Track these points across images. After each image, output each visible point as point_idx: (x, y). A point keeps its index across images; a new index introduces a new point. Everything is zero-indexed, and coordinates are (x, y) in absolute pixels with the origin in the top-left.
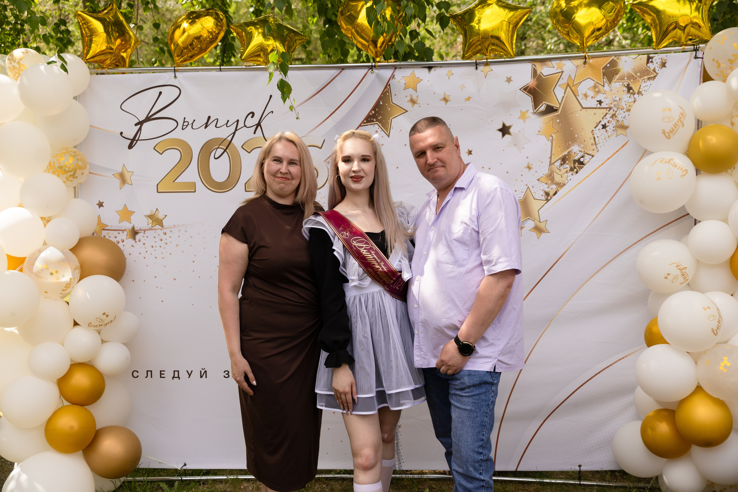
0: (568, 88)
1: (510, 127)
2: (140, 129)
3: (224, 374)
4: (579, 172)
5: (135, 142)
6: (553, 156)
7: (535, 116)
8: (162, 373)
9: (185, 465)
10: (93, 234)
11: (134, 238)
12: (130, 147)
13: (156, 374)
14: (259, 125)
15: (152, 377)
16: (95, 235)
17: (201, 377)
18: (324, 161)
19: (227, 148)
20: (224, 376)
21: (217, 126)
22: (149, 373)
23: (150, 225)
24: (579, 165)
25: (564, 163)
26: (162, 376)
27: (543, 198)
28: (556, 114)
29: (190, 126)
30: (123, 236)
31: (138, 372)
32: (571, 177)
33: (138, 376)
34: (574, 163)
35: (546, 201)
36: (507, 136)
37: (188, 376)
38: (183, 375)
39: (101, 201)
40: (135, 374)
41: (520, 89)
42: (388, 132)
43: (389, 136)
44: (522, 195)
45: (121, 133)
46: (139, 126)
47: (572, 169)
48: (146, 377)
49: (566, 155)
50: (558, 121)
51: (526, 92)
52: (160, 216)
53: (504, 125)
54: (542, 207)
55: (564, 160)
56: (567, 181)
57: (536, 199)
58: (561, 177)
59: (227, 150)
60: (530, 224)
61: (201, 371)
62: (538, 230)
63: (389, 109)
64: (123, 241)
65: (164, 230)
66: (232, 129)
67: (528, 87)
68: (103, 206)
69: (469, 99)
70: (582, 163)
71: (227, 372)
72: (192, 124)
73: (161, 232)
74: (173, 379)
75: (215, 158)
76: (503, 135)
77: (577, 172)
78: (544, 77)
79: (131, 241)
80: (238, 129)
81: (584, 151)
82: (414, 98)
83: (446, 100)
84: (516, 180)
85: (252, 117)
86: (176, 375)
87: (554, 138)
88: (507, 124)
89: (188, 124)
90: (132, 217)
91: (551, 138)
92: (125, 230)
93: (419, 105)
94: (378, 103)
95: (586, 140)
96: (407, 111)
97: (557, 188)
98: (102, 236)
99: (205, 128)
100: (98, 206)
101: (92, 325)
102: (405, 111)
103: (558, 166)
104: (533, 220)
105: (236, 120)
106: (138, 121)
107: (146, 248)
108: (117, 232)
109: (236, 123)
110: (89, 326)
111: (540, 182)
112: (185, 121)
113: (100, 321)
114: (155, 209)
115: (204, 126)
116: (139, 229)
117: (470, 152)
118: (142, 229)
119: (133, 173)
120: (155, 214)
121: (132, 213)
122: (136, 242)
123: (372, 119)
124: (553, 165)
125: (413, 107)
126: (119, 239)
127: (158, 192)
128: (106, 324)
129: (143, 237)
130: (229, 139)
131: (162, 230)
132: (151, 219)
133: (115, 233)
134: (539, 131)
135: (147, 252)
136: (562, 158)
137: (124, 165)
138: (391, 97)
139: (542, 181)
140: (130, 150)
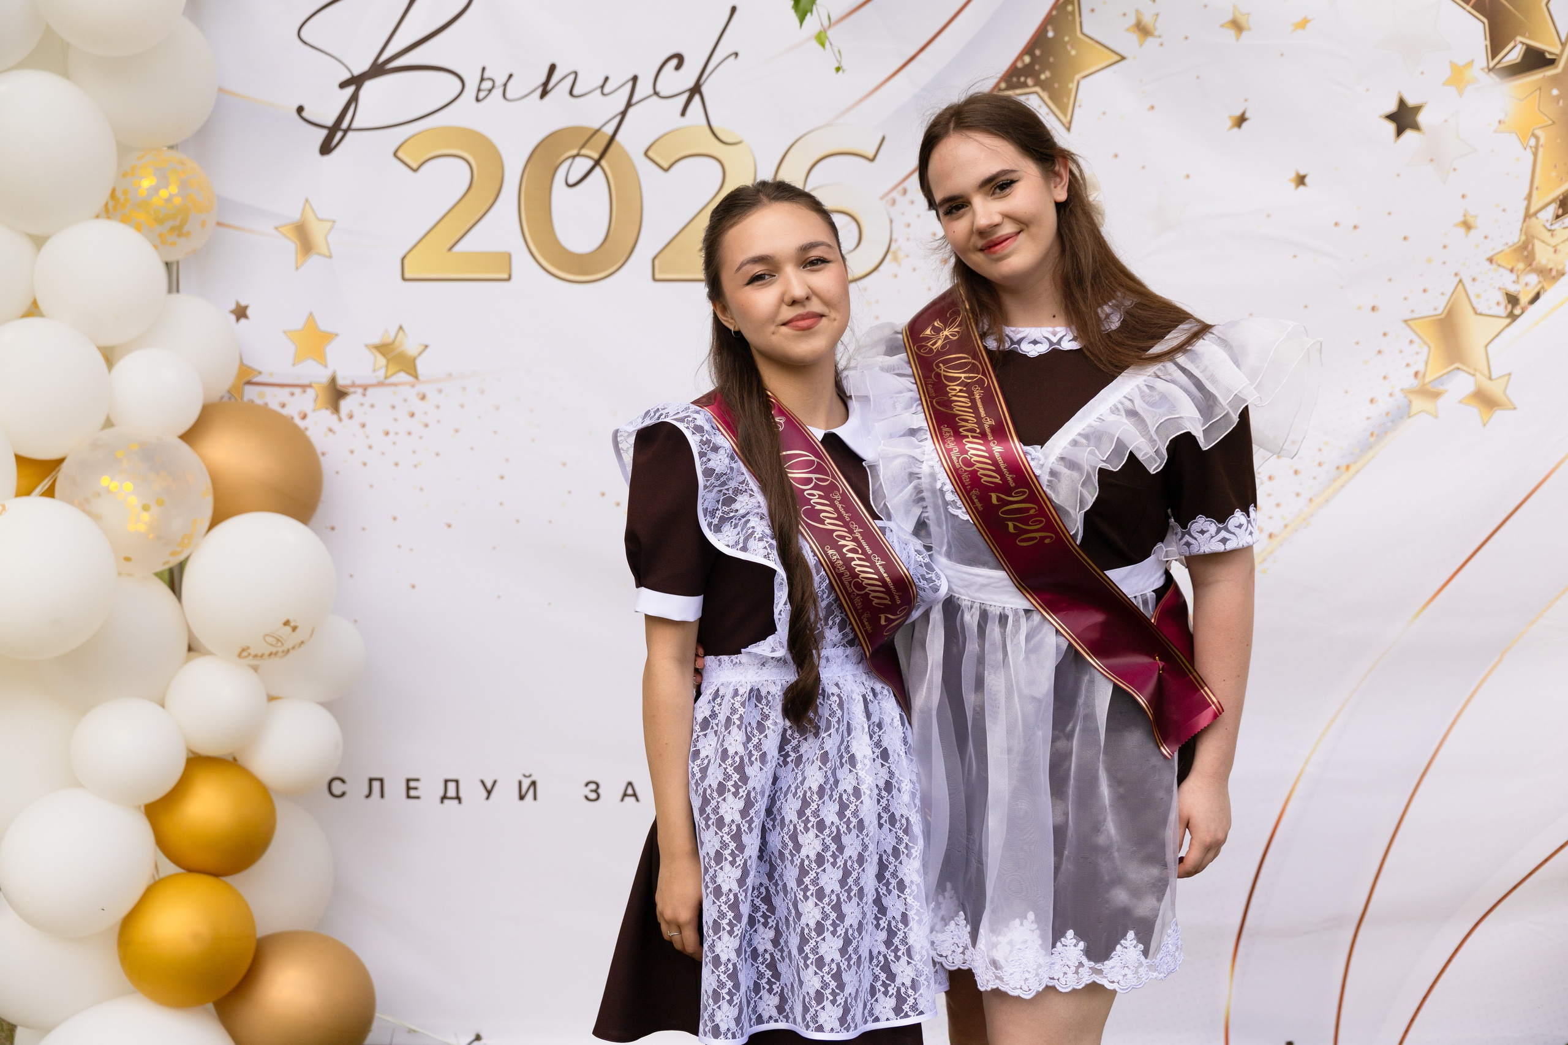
1: (1417, 109)
2: (354, 98)
3: (587, 791)
5: (339, 135)
6: (1535, 193)
7: (1493, 78)
8: (412, 784)
9: (477, 1038)
11: (336, 409)
12: (326, 148)
13: (396, 788)
14: (696, 90)
15: (382, 796)
17: (522, 798)
18: (882, 198)
19: (602, 156)
20: (587, 798)
21: (575, 92)
22: (376, 785)
23: (381, 373)
25: (1565, 213)
26: (413, 793)
27: (1502, 310)
28: (1550, 72)
29: (498, 92)
30: (305, 401)
31: (343, 781)
33: (343, 794)
35: (1508, 321)
36: (1409, 134)
37: (485, 794)
38: (471, 791)
39: (243, 303)
40: (337, 788)
42: (1065, 115)
43: (1068, 129)
44: (1441, 303)
45: (300, 110)
46: (350, 90)
50: (1555, 92)
51: (1468, 8)
52: (410, 347)
53: (1402, 103)
54: (1497, 335)
55: (1565, 204)
57: (1481, 314)
58: (1555, 251)
59: (603, 162)
60: (1461, 384)
61: (520, 783)
62: (1486, 400)
63: (1073, 53)
64: (304, 417)
65: (420, 388)
66: (619, 100)
68: (246, 317)
69: (1303, 24)
71: (593, 787)
72: (505, 85)
73: (411, 393)
74: (442, 802)
75: (568, 184)
76: (1400, 132)
79: (326, 416)
80: (634, 100)
82: (1148, 19)
83: (1237, 26)
84: (1429, 260)
85: (678, 67)
86: (452, 792)
87: (1542, 141)
88: (1411, 102)
89: (493, 87)
90: (332, 350)
91: (1533, 142)
92: (310, 386)
93: (1159, 41)
94: (1041, 31)
96: (1123, 58)
97: (1540, 282)
98: (245, 402)
99: (542, 96)
100: (233, 318)
101: (249, 654)
102: (1117, 58)
103: (1547, 221)
104: (1472, 371)
105: (631, 76)
106: (347, 76)
107: (367, 437)
108: (287, 390)
109: (630, 84)
110: (239, 655)
111: (1494, 266)
112: (486, 75)
113: (274, 642)
114: (396, 327)
115: (539, 91)
116: (348, 382)
117: (1301, 180)
118: (358, 382)
119: (331, 228)
120: (394, 342)
121: (329, 337)
122: (340, 420)
123: (1022, 79)
124: (1534, 219)
125: (1141, 45)
126: (291, 410)
127: (404, 279)
128: (288, 651)
129: (362, 405)
130: (609, 130)
131: (413, 386)
132: (384, 355)
133: (283, 394)
134: (1500, 122)
135: (370, 447)
136: (1561, 197)
137: (307, 200)
138: (1080, 15)
139: (1500, 262)
140: (326, 158)
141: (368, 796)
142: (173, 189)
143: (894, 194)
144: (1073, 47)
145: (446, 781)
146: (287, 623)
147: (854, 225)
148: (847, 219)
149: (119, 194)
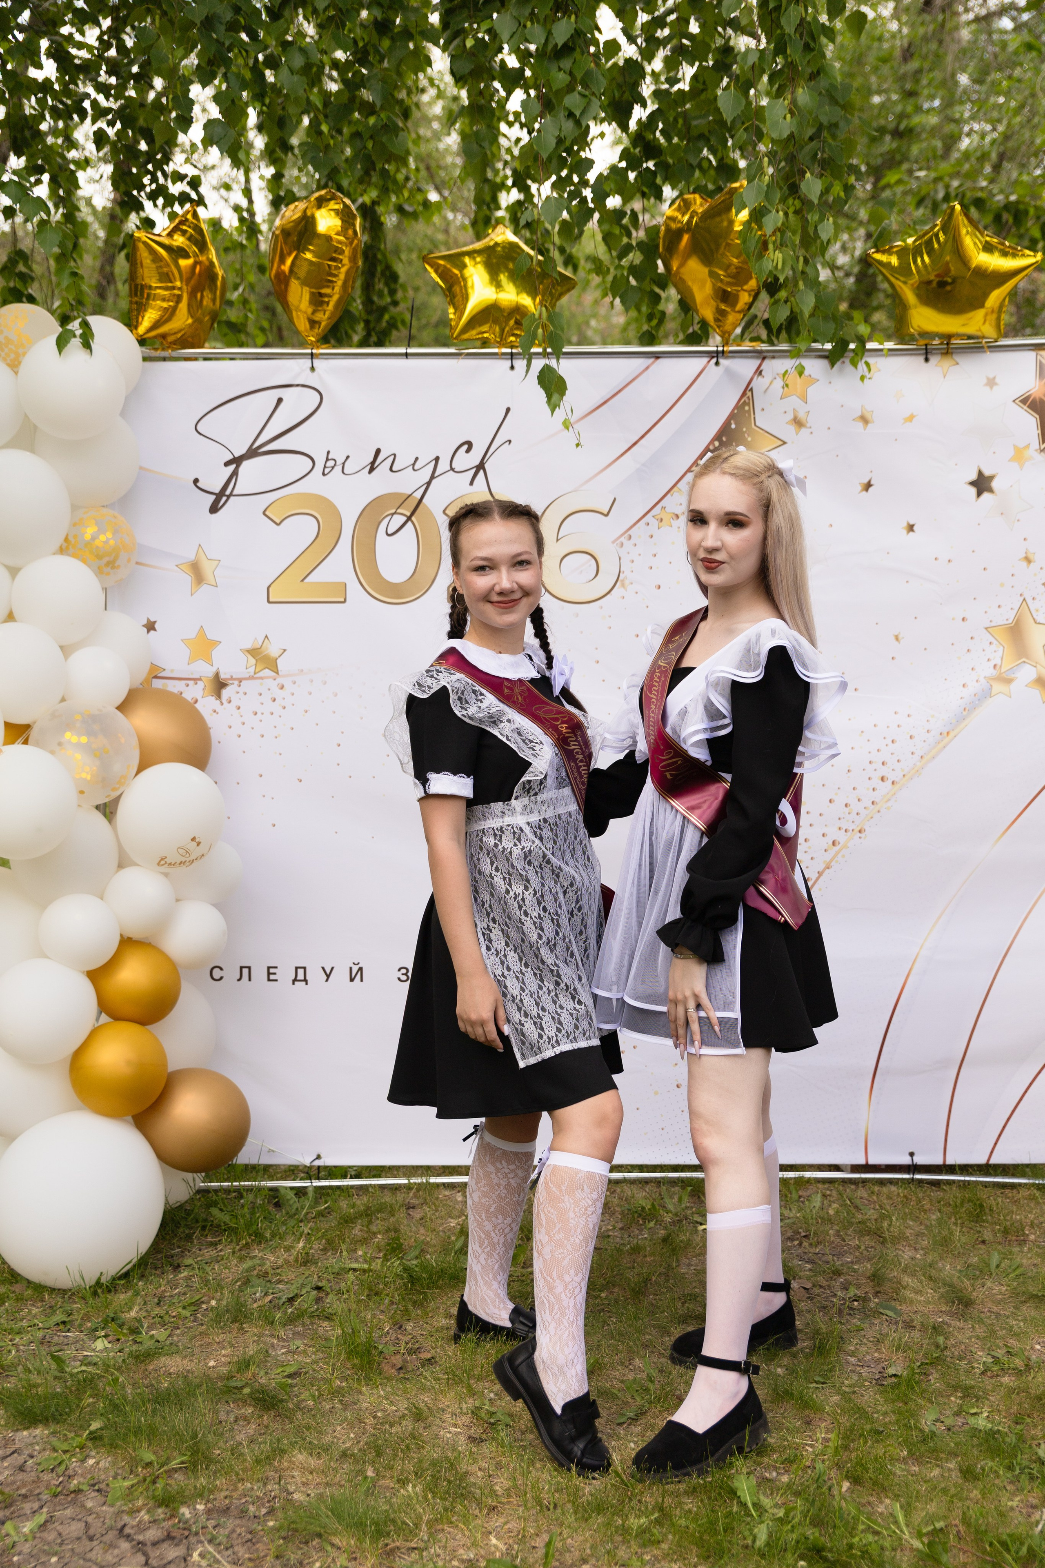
1: (992, 478)
2: (235, 473)
3: (399, 974)
5: (224, 499)
7: (1042, 457)
8: (272, 971)
9: (319, 1157)
10: (143, 684)
11: (219, 696)
12: (214, 508)
13: (260, 974)
14: (481, 467)
15: (249, 979)
16: (145, 686)
17: (352, 980)
18: (613, 542)
19: (413, 513)
20: (400, 979)
21: (394, 469)
22: (246, 971)
23: (252, 670)
26: (272, 977)
29: (338, 469)
30: (197, 690)
31: (221, 969)
33: (221, 978)
36: (986, 495)
37: (325, 977)
38: (315, 975)
39: (152, 620)
40: (217, 973)
41: (1013, 401)
44: (1011, 616)
45: (196, 481)
46: (233, 467)
48: (239, 980)
51: (1025, 408)
52: (273, 650)
53: (980, 473)
57: (1039, 623)
59: (413, 518)
60: (1026, 673)
61: (351, 968)
62: (1043, 684)
63: (749, 439)
64: (196, 701)
65: (280, 680)
66: (425, 474)
67: (1028, 397)
68: (155, 629)
69: (911, 418)
71: (404, 971)
72: (344, 464)
73: (273, 684)
74: (293, 983)
75: (387, 534)
76: (979, 494)
79: (212, 701)
80: (436, 474)
82: (801, 415)
83: (864, 420)
84: (1002, 585)
85: (468, 451)
86: (301, 976)
88: (987, 473)
89: (335, 465)
90: (216, 653)
92: (200, 679)
93: (809, 430)
94: (727, 424)
96: (785, 443)
99: (370, 472)
100: (145, 629)
101: (165, 863)
102: (780, 443)
104: (1033, 664)
105: (434, 457)
106: (231, 457)
107: (241, 716)
108: (184, 682)
109: (433, 462)
110: (158, 864)
112: (329, 458)
113: (183, 854)
114: (263, 636)
115: (368, 467)
116: (228, 676)
118: (234, 676)
119: (218, 563)
120: (261, 647)
121: (215, 643)
122: (222, 703)
125: (796, 434)
126: (188, 695)
127: (269, 602)
128: (192, 861)
129: (237, 692)
130: (418, 495)
131: (274, 679)
132: (254, 657)
133: (180, 685)
135: (243, 724)
137: (200, 546)
138: (754, 414)
140: (214, 515)
142: (109, 535)
143: (622, 539)
144: (748, 435)
145: (297, 968)
146: (193, 839)
147: (593, 561)
148: (589, 557)
149: (70, 538)
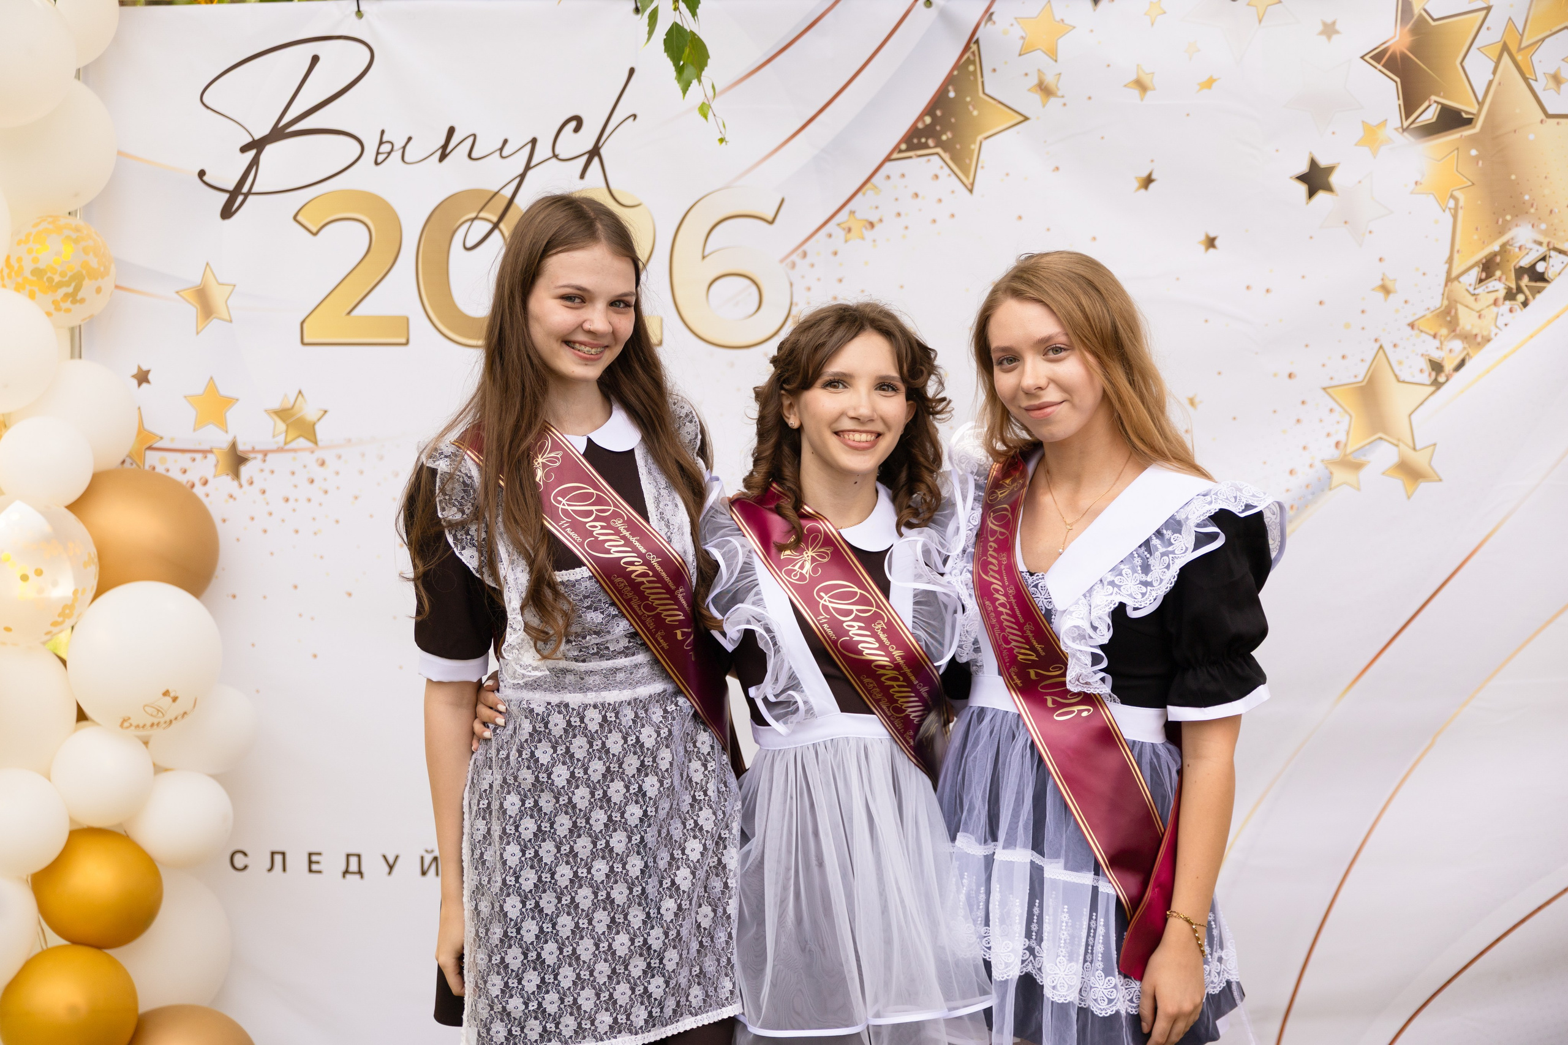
0: (1506, 56)
1: (1330, 170)
2: (255, 162)
4: (1532, 304)
5: (240, 198)
6: (1456, 256)
7: (1408, 138)
8: (314, 858)
10: (123, 462)
11: (236, 475)
12: (227, 212)
13: (297, 862)
14: (595, 152)
15: (284, 869)
16: (127, 465)
17: (424, 873)
18: (782, 261)
19: (501, 218)
21: (474, 155)
22: (278, 859)
23: (281, 439)
24: (1533, 284)
25: (1489, 276)
26: (314, 867)
27: (1426, 377)
28: (1467, 132)
29: (397, 155)
30: (206, 467)
31: (245, 854)
32: (1508, 317)
33: (246, 867)
34: (1519, 277)
35: (1432, 389)
36: (1321, 195)
37: (387, 869)
38: (373, 866)
39: (145, 368)
40: (240, 861)
41: (1362, 58)
42: (967, 177)
43: (971, 191)
44: (1362, 371)
45: (202, 174)
46: (252, 154)
47: (1510, 296)
49: (1495, 254)
50: (1474, 152)
51: (1379, 67)
52: (309, 412)
53: (1313, 163)
54: (1422, 404)
55: (1488, 267)
56: (1494, 330)
57: (1404, 382)
58: (1480, 316)
59: (503, 226)
60: (1384, 455)
61: (422, 858)
62: (1410, 472)
63: (975, 113)
64: (205, 483)
65: (320, 454)
66: (517, 164)
67: (1384, 51)
68: (148, 381)
69: (1209, 83)
70: (1541, 278)
72: (404, 148)
73: (310, 459)
74: (344, 876)
75: (466, 249)
76: (1311, 193)
77: (1525, 304)
78: (1433, 23)
79: (227, 482)
80: (533, 163)
81: (1548, 244)
82: (1050, 79)
83: (1141, 86)
84: (1347, 326)
85: (577, 130)
86: (354, 867)
87: (1461, 203)
88: (1323, 162)
89: (392, 150)
90: (233, 415)
91: (1452, 203)
92: (211, 451)
93: (1063, 100)
94: (942, 92)
95: (1556, 210)
96: (1026, 119)
97: (1464, 348)
98: (147, 467)
99: (441, 160)
100: (135, 382)
101: (131, 725)
102: (1021, 118)
103: (1470, 285)
104: (1395, 442)
105: (530, 139)
106: (250, 140)
107: (267, 503)
108: (188, 456)
109: (529, 146)
110: (122, 725)
111: (1416, 332)
112: (385, 139)
113: (155, 713)
114: (296, 392)
115: (439, 153)
116: (249, 448)
117: (1211, 243)
118: (257, 448)
119: (233, 289)
120: (293, 406)
121: (230, 402)
122: (241, 486)
123: (923, 140)
124: (1456, 283)
125: (1044, 106)
126: (192, 477)
127: (303, 343)
128: (171, 721)
129: (262, 470)
130: (508, 192)
131: (312, 452)
132: (284, 421)
133: (184, 460)
134: (1416, 183)
135: (270, 514)
136: (1484, 261)
137: (207, 264)
138: (982, 76)
139: (1421, 328)
140: (227, 222)
141: (271, 869)
143: (794, 257)
144: (974, 108)
145: (348, 856)
146: (165, 694)
147: (754, 289)
148: (747, 282)
149: (13, 261)
